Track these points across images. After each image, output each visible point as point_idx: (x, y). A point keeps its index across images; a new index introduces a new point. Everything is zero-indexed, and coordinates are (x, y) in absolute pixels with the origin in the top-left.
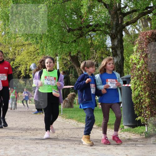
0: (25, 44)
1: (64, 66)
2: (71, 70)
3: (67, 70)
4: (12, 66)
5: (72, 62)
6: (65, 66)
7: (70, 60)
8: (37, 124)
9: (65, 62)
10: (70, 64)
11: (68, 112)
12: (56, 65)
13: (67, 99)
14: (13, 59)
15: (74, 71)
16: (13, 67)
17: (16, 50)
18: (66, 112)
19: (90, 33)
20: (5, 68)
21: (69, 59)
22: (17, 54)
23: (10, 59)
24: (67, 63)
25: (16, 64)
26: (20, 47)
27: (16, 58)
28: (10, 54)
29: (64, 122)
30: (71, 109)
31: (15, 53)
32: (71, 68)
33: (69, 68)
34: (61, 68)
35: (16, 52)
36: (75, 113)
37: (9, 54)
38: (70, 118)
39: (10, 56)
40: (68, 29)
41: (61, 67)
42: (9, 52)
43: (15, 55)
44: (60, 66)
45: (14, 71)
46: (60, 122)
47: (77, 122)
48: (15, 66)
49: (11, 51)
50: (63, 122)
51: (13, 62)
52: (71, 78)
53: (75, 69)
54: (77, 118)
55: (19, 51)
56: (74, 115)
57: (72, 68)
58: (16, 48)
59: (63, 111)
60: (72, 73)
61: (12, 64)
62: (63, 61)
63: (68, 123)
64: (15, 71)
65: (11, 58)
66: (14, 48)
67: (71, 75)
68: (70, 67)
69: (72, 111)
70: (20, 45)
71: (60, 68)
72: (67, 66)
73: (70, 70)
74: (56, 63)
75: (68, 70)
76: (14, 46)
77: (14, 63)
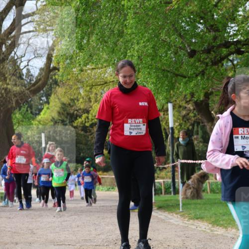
0: (108, 82)
1: (182, 122)
2: (196, 127)
3: (188, 128)
4: (85, 122)
5: (197, 113)
6: (185, 121)
7: (194, 109)
8: (134, 230)
9: (184, 113)
10: (194, 117)
11: (193, 206)
12: (168, 118)
13: (190, 182)
14: (86, 109)
15: (201, 129)
16: (87, 124)
17: (91, 92)
18: (189, 206)
19: (231, 58)
20: (140, 104)
21: (192, 108)
22: (93, 100)
23: (80, 109)
24: (188, 114)
25: (92, 120)
26: (100, 87)
27: (91, 107)
28: (81, 100)
29: (186, 225)
30: (199, 201)
31: (90, 98)
32: (196, 125)
33: (193, 125)
34: (177, 124)
35: (92, 96)
36: (206, 210)
37: (78, 100)
38: (197, 219)
39: (81, 105)
40: (189, 51)
41: (177, 122)
42: (79, 97)
43: (91, 102)
44: (175, 122)
45: (88, 131)
46: (179, 225)
47: (210, 226)
48: (90, 123)
49: (82, 94)
50: (184, 225)
51: (86, 115)
52: (195, 142)
53: (204, 126)
54: (211, 217)
55: (96, 94)
56: (203, 213)
57: (198, 123)
58: (91, 89)
59: (183, 205)
60: (198, 134)
61: (85, 119)
62: (180, 112)
63: (194, 227)
64: (90, 131)
65: (82, 107)
66: (88, 88)
67: (195, 137)
68: (194, 122)
69: (200, 204)
70: (99, 84)
71: (174, 124)
72: (188, 120)
73: (193, 128)
74: (168, 114)
75: (191, 127)
76: (87, 86)
77: (88, 118)
